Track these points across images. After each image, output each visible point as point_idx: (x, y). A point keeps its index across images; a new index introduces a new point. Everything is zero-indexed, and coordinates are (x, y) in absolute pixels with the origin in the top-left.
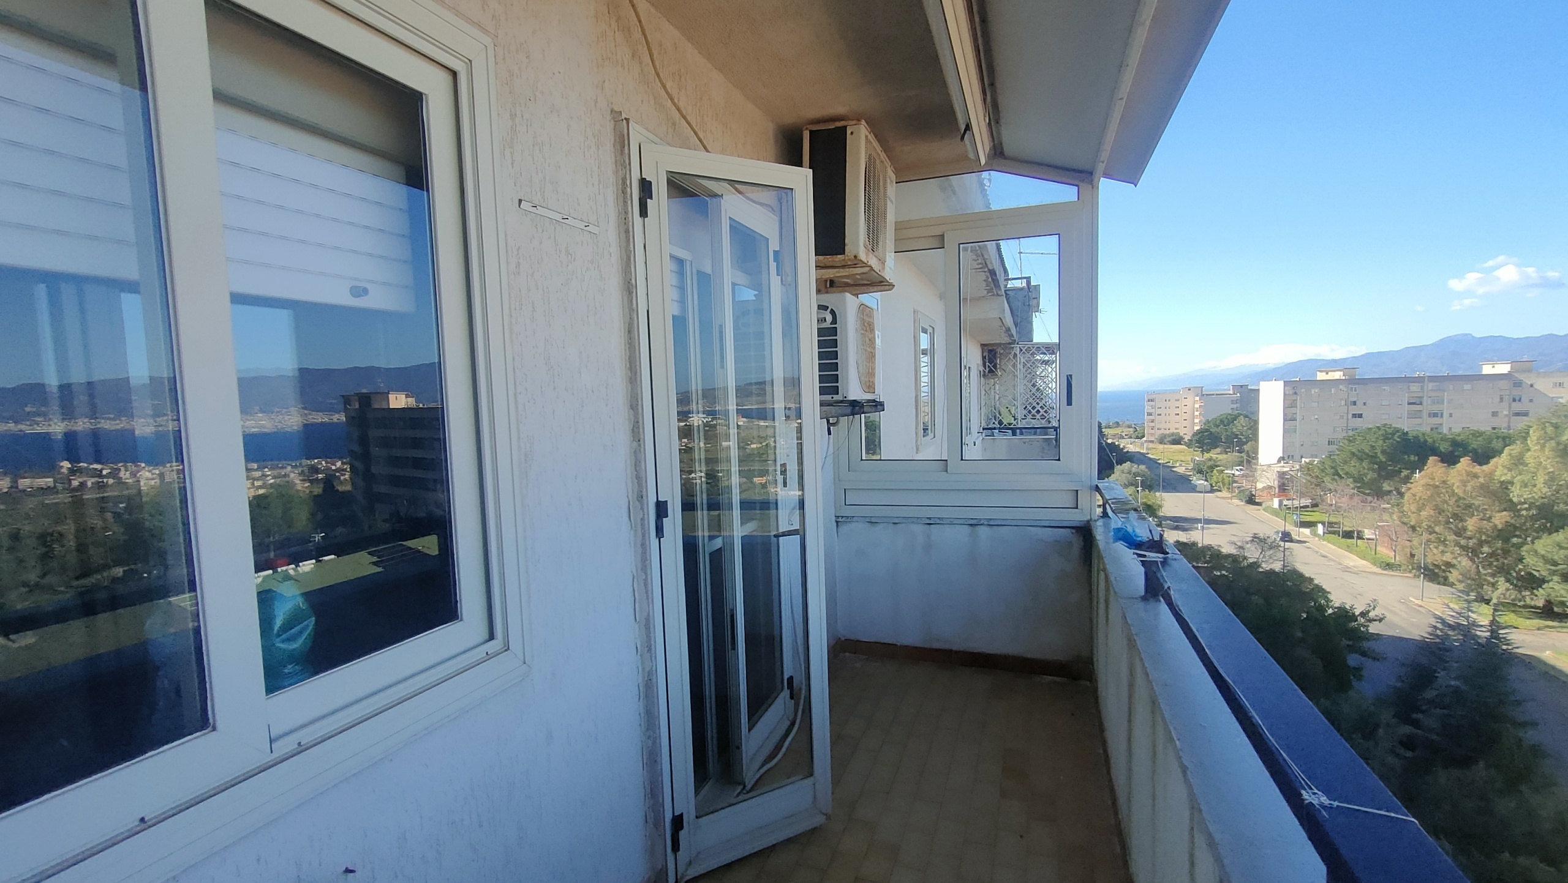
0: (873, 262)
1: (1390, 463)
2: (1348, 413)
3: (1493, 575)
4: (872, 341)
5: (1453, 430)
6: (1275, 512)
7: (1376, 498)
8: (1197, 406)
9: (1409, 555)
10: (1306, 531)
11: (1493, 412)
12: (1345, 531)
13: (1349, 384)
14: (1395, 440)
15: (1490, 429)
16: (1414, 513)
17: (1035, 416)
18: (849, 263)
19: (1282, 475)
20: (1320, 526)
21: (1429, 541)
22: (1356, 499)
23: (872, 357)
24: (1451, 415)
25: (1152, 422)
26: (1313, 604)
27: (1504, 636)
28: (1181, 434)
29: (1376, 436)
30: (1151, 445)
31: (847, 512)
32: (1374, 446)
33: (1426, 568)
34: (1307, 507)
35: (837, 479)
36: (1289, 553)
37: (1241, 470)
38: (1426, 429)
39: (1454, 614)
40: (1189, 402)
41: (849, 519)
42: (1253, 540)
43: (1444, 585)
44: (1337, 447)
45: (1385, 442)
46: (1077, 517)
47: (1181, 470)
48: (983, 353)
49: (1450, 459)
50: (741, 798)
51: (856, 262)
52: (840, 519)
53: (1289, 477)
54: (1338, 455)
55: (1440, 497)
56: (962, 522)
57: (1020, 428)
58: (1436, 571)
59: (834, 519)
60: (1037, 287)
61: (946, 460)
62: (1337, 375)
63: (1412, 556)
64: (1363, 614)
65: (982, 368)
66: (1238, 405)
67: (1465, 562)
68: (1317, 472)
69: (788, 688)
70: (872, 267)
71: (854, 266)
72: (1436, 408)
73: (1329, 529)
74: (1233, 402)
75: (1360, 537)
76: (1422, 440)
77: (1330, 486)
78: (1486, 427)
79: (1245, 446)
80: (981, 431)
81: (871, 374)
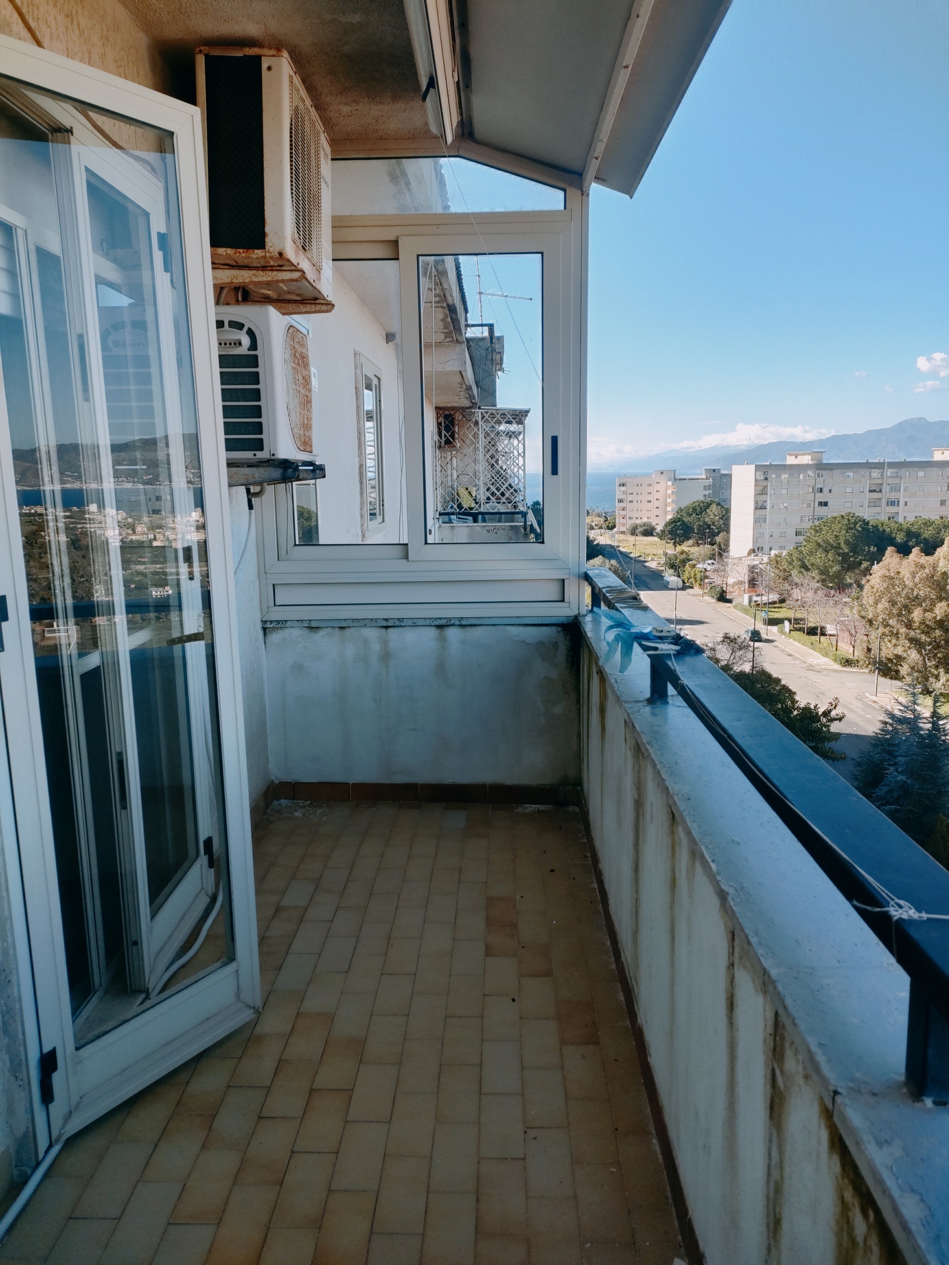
0: (305, 265)
1: (852, 554)
2: (814, 501)
3: (937, 667)
4: (307, 381)
5: (907, 519)
6: (745, 610)
7: (838, 591)
8: (669, 492)
9: (866, 650)
10: (774, 629)
11: (941, 501)
12: (810, 627)
13: (817, 469)
14: (857, 530)
15: (938, 518)
16: (872, 606)
17: (500, 499)
18: (272, 263)
19: (752, 569)
20: (787, 623)
21: (883, 634)
22: (820, 593)
23: (306, 402)
24: (906, 504)
25: (624, 510)
26: (780, 706)
27: (943, 726)
28: (654, 524)
29: (840, 525)
30: (622, 537)
31: (276, 614)
32: (838, 536)
33: (881, 662)
34: (775, 603)
35: (263, 571)
36: (758, 653)
37: (713, 564)
38: (884, 518)
39: (902, 708)
40: (660, 487)
41: (281, 624)
42: (724, 641)
43: (896, 679)
44: (804, 537)
45: (847, 532)
46: (563, 612)
47: (653, 565)
48: (438, 418)
49: (904, 550)
50: (144, 1007)
51: (281, 263)
52: (268, 625)
53: (758, 571)
54: (805, 546)
55: (894, 589)
56: (427, 622)
57: (483, 514)
58: (890, 665)
59: (259, 625)
60: (500, 339)
61: (407, 545)
62: (806, 460)
63: (869, 650)
64: (826, 714)
65: (436, 438)
66: (711, 491)
67: (914, 656)
68: (785, 565)
69: (205, 854)
70: (304, 272)
71: (279, 268)
72: (893, 496)
73: (795, 626)
74: (705, 488)
75: (823, 634)
76: (881, 530)
77: (796, 580)
78: (934, 517)
79: (717, 538)
80: (438, 517)
81: (307, 426)
